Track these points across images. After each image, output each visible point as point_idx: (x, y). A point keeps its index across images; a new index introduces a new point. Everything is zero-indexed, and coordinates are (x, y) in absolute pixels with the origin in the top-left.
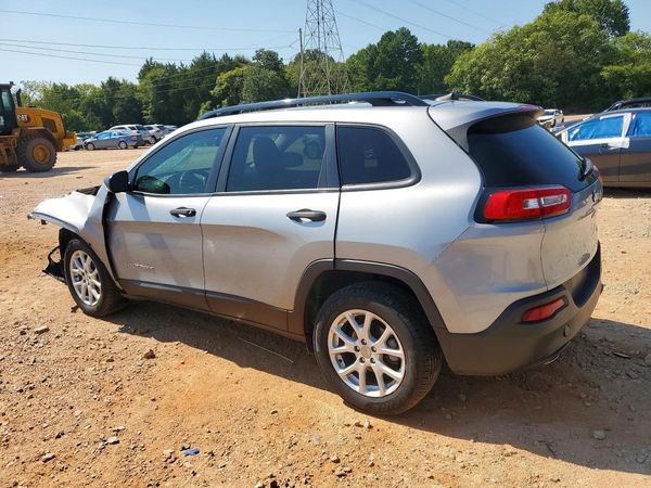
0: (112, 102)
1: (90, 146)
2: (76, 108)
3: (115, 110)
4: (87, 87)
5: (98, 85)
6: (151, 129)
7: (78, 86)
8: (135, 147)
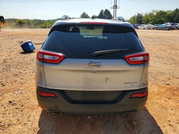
0: (175, 16)
1: (155, 29)
2: (163, 17)
3: (175, 19)
4: (169, 11)
5: (173, 11)
6: (177, 24)
7: (167, 11)
8: (169, 30)
